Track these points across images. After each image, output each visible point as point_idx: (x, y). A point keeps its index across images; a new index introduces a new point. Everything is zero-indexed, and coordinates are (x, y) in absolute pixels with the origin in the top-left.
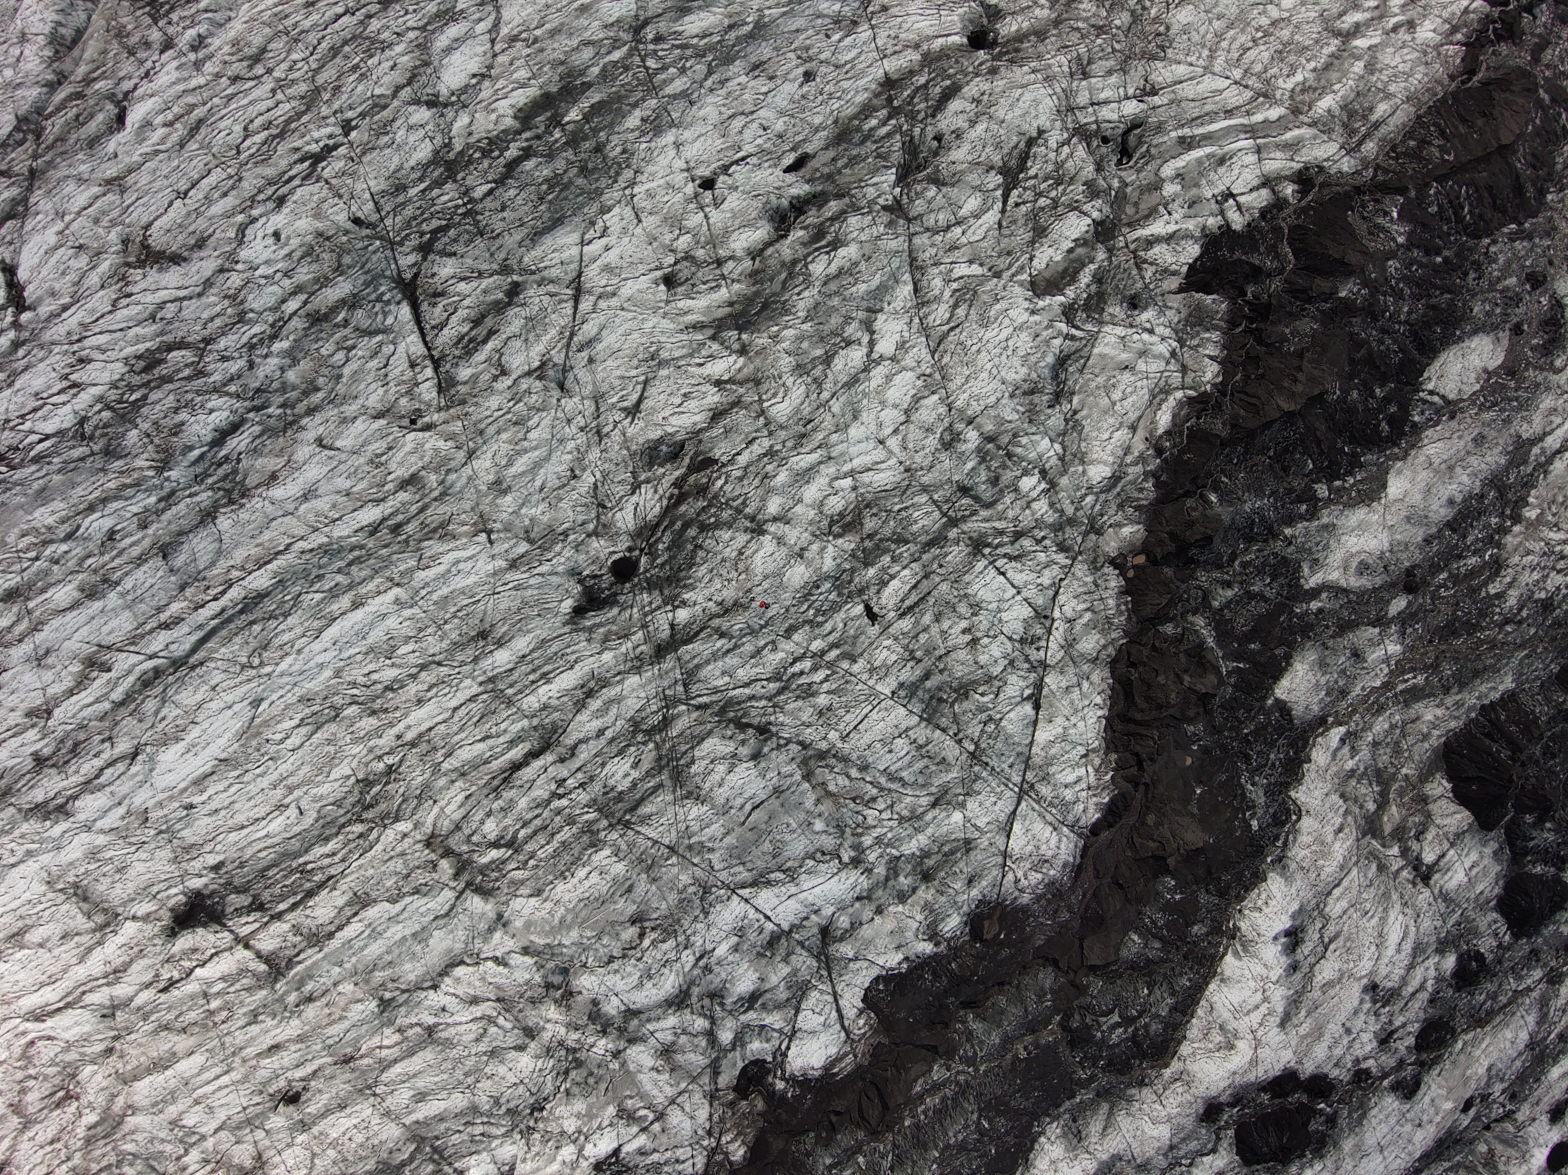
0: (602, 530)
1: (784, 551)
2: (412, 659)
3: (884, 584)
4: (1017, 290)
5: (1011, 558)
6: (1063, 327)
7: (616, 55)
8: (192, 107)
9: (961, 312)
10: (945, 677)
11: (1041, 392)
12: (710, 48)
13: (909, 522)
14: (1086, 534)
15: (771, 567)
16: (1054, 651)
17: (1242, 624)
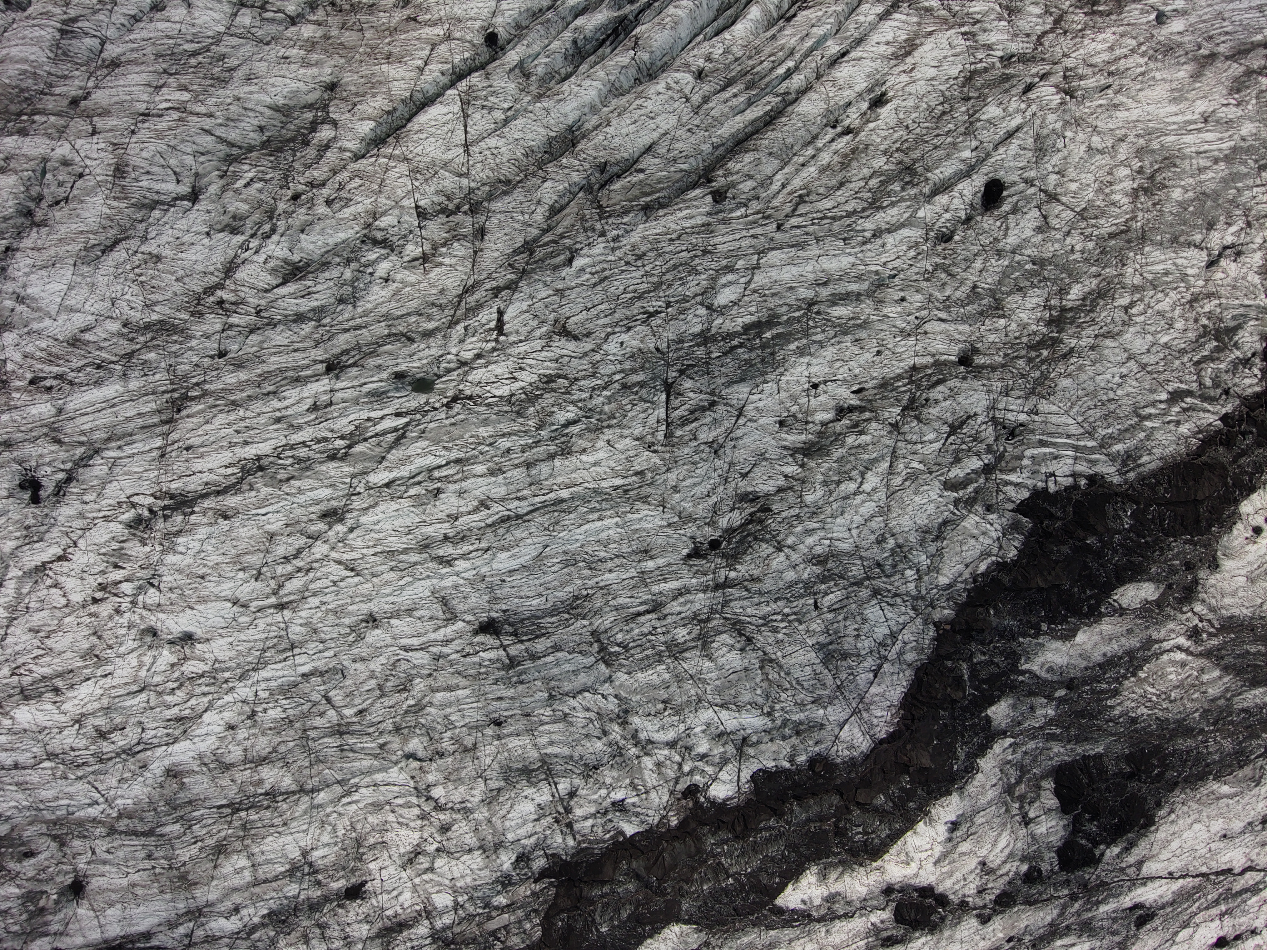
0: (712, 524)
1: (788, 563)
2: (615, 552)
3: (827, 594)
4: (937, 483)
5: (889, 604)
6: (952, 507)
7: (797, 314)
8: (604, 270)
9: (907, 483)
10: (839, 647)
11: (931, 533)
12: (840, 325)
13: (848, 570)
14: (927, 606)
15: (779, 568)
16: (892, 654)
17: (983, 674)
